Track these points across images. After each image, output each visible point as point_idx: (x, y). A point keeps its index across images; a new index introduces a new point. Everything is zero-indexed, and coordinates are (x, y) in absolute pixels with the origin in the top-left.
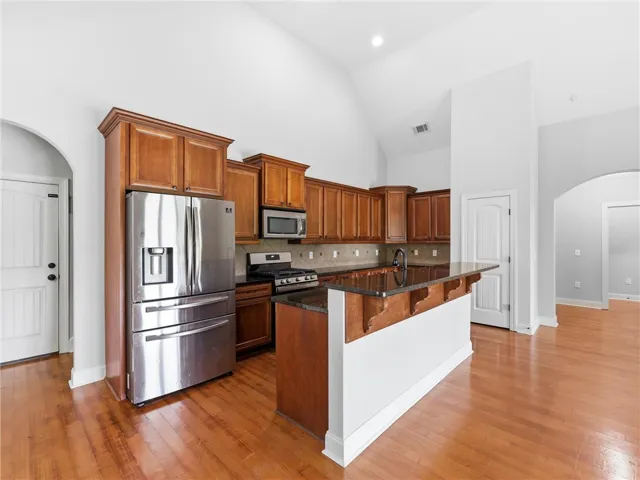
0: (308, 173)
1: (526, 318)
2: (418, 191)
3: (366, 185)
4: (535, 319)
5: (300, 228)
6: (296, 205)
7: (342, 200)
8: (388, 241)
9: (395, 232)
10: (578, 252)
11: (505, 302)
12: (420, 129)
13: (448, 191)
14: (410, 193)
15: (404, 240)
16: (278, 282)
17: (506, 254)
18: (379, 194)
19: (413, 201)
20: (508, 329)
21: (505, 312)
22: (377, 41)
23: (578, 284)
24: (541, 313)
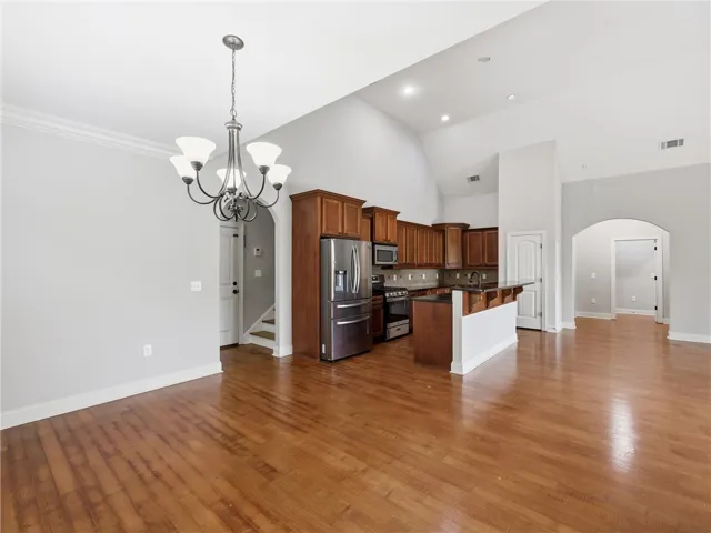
0: (399, 218)
1: (553, 321)
2: (471, 227)
3: (429, 223)
4: (560, 322)
5: (395, 258)
6: (392, 241)
7: (417, 235)
8: (447, 267)
9: (453, 260)
10: (594, 275)
11: (538, 310)
12: (473, 179)
13: (496, 228)
14: (465, 228)
15: (460, 266)
16: (387, 295)
17: (539, 276)
18: (440, 229)
19: (468, 234)
20: (540, 330)
21: (538, 318)
22: (445, 118)
23: (594, 301)
24: (564, 319)
